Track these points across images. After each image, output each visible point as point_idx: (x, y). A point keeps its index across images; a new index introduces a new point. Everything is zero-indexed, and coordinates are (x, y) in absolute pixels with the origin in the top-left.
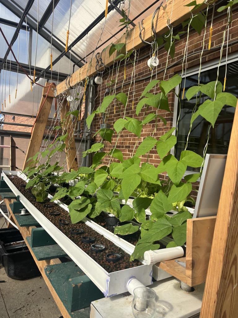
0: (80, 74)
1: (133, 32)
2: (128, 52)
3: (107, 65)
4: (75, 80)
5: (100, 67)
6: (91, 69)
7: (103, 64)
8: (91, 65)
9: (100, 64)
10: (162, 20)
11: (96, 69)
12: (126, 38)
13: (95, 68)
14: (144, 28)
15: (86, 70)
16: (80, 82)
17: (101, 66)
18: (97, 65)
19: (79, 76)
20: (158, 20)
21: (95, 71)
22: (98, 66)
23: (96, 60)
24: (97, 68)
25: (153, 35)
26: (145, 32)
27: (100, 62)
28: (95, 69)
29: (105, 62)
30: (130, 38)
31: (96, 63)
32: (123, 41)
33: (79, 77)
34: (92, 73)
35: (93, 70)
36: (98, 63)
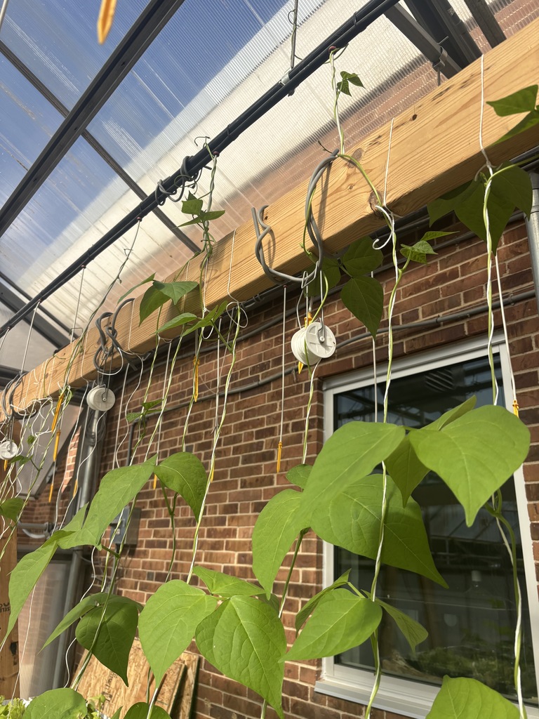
0: (46, 376)
1: (227, 245)
2: (208, 307)
3: (132, 350)
4: (30, 392)
5: (110, 355)
6: (79, 361)
7: (118, 345)
8: (82, 351)
9: (109, 346)
10: (343, 199)
11: (96, 362)
12: (203, 266)
13: (92, 358)
14: (271, 231)
15: (66, 364)
16: (43, 401)
17: (112, 353)
18: (101, 349)
19: (43, 380)
20: (328, 201)
21: (93, 367)
22: (102, 354)
23: (98, 335)
24: (101, 360)
25: (310, 250)
26: (277, 240)
27: (111, 340)
28: (93, 362)
29: (125, 342)
30: (219, 264)
31: (98, 343)
32: (193, 276)
33: (42, 383)
34: (81, 375)
35: (87, 366)
36: (105, 343)
